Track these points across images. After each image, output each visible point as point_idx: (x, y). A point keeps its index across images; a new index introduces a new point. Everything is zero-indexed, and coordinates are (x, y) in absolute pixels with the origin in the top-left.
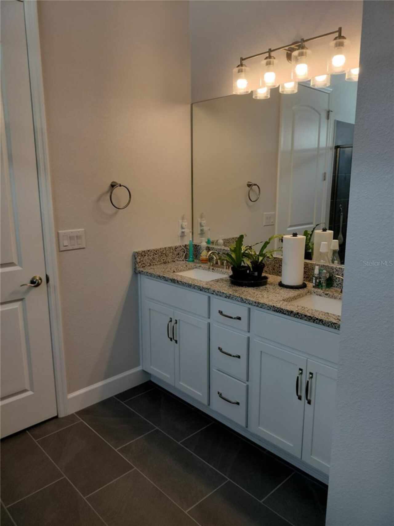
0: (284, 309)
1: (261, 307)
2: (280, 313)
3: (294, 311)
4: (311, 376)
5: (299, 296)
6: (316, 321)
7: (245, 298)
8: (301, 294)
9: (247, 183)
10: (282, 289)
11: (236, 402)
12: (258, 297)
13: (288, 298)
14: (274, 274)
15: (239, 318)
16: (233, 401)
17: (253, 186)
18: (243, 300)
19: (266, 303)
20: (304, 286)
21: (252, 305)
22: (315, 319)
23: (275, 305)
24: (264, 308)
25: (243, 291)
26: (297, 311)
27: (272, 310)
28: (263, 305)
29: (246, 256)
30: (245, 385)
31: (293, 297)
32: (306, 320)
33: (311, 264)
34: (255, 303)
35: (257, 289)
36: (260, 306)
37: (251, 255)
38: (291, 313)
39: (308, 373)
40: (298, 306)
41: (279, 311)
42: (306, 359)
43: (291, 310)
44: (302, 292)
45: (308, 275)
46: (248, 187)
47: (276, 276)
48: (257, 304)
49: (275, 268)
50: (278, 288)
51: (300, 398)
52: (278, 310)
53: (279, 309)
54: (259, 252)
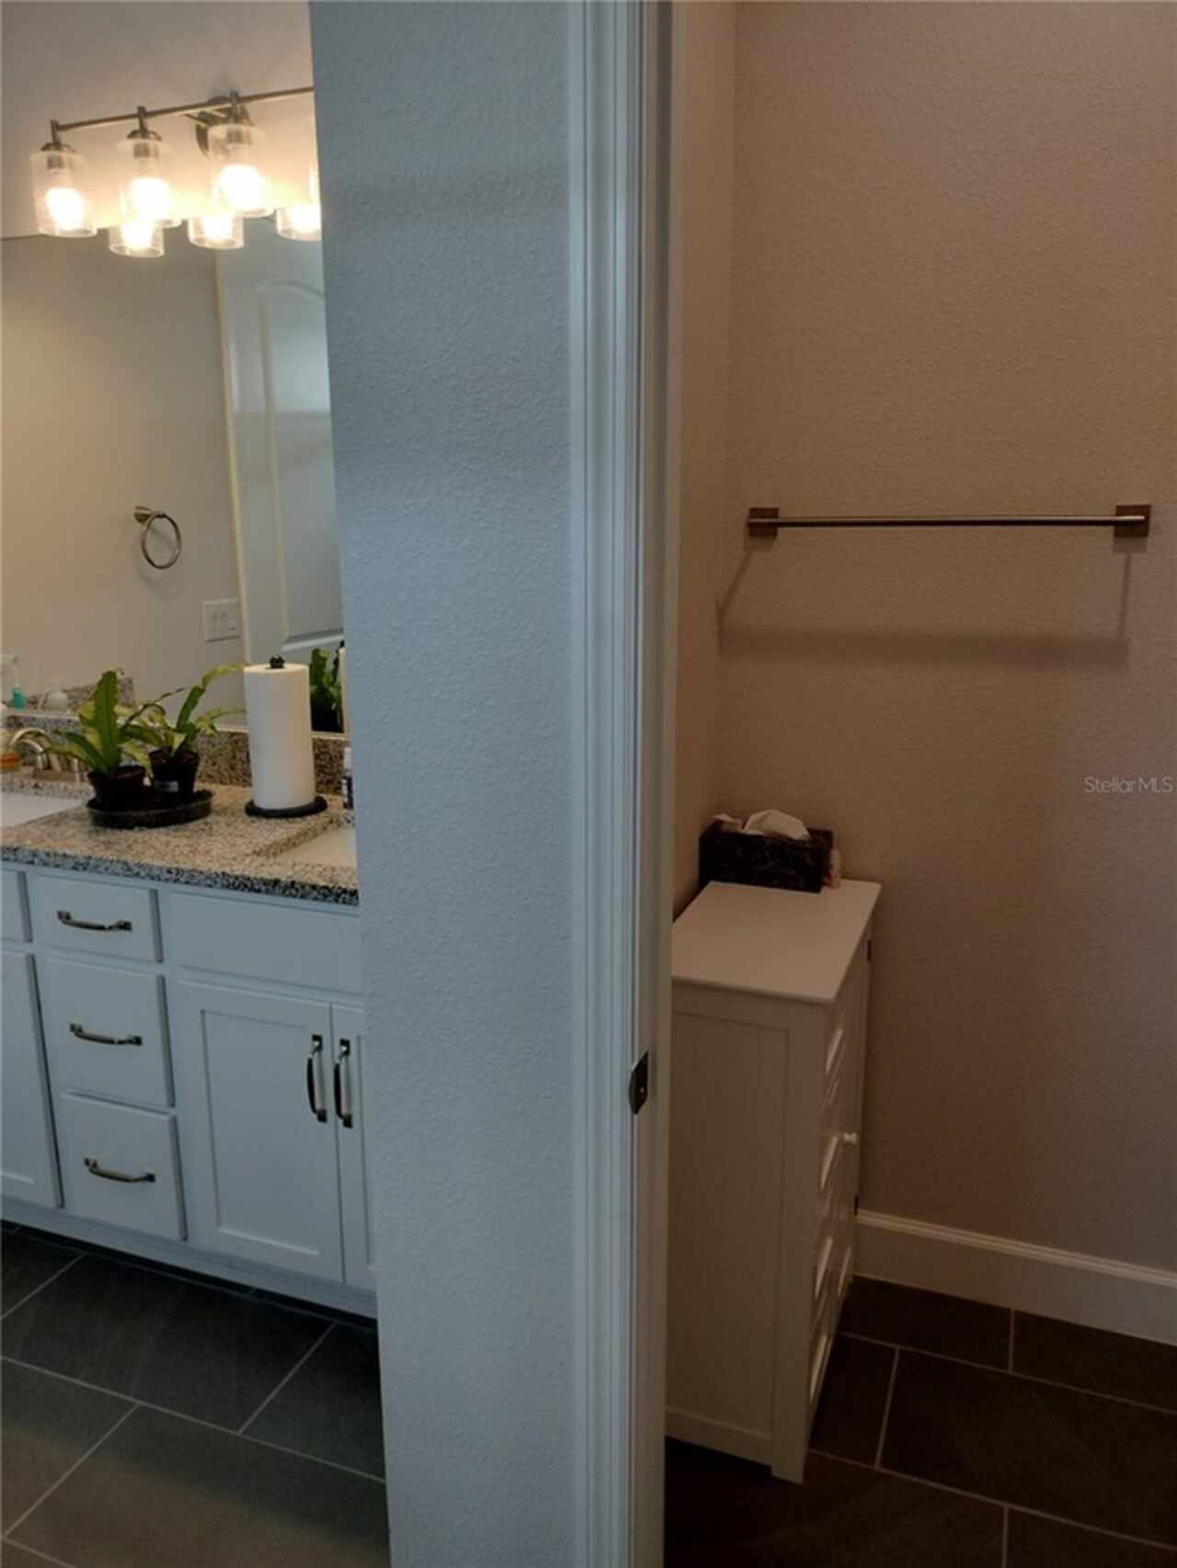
0: (255, 879)
1: (187, 883)
2: (243, 890)
3: (283, 879)
4: (344, 1049)
5: (304, 836)
6: (343, 896)
7: (136, 861)
8: (309, 829)
9: (134, 511)
10: (253, 822)
11: (143, 1175)
12: (177, 853)
13: (271, 846)
14: (235, 781)
15: (125, 926)
16: (136, 1175)
17: (153, 519)
18: (129, 869)
19: (200, 869)
20: (319, 806)
21: (159, 880)
22: (339, 891)
23: (227, 870)
24: (197, 884)
25: (130, 842)
26: (290, 877)
27: (219, 885)
28: (193, 876)
29: (131, 735)
30: (166, 1118)
31: (285, 841)
32: (316, 899)
33: (335, 742)
34: (169, 872)
35: (177, 831)
36: (182, 880)
37: (152, 731)
38: (274, 887)
39: (337, 1043)
40: (295, 864)
41: (242, 886)
42: (327, 1005)
43: (273, 878)
44: (313, 823)
45: (331, 774)
46: (139, 525)
47: (241, 789)
48: (174, 876)
49: (236, 764)
50: (243, 821)
51: (322, 1117)
52: (236, 884)
53: (240, 879)
54: (175, 721)
